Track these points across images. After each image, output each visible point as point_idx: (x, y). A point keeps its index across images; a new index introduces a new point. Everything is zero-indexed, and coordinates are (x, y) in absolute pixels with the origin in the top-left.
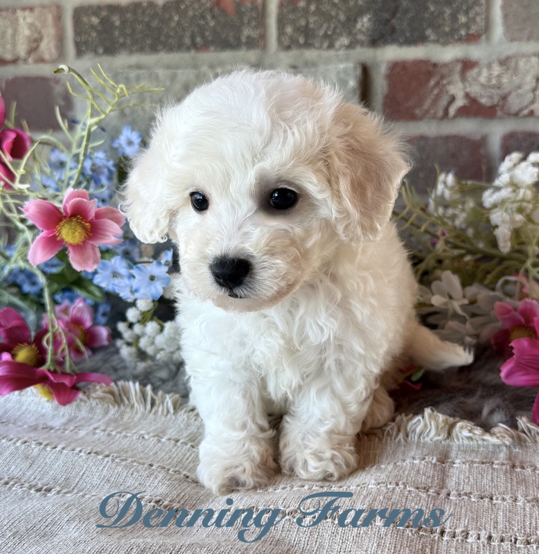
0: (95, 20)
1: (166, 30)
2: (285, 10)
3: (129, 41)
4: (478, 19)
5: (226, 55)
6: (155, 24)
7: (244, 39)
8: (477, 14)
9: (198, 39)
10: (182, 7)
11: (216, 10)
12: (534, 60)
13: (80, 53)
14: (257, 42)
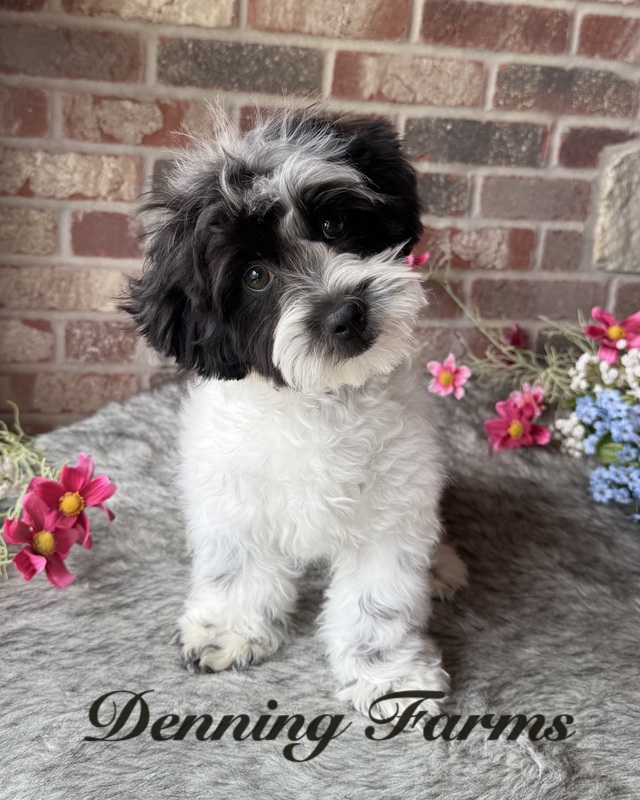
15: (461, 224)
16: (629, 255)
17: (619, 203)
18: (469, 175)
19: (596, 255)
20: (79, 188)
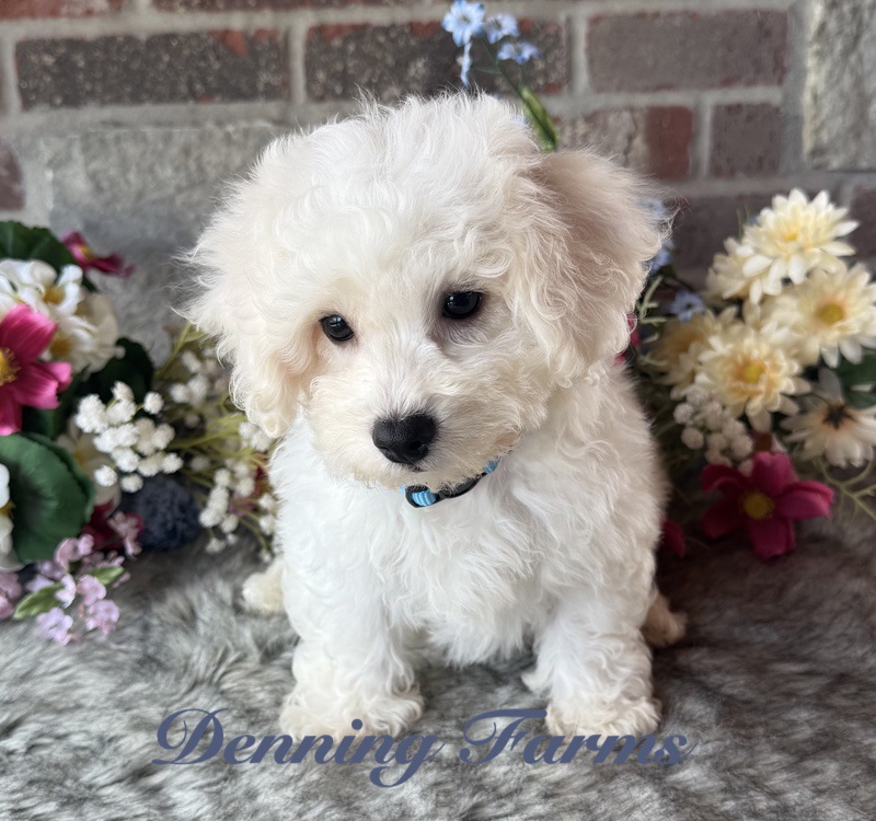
0: (49, 60)
1: (152, 75)
2: (315, 51)
3: (99, 88)
4: (559, 65)
5: (237, 108)
6: (136, 65)
7: (261, 87)
8: (557, 59)
9: (198, 87)
10: (174, 44)
11: (221, 49)
12: (626, 115)
13: (27, 104)
14: (279, 92)
15: (556, 105)
16: (867, 138)
17: (839, 47)
18: (562, 17)
19: (808, 144)
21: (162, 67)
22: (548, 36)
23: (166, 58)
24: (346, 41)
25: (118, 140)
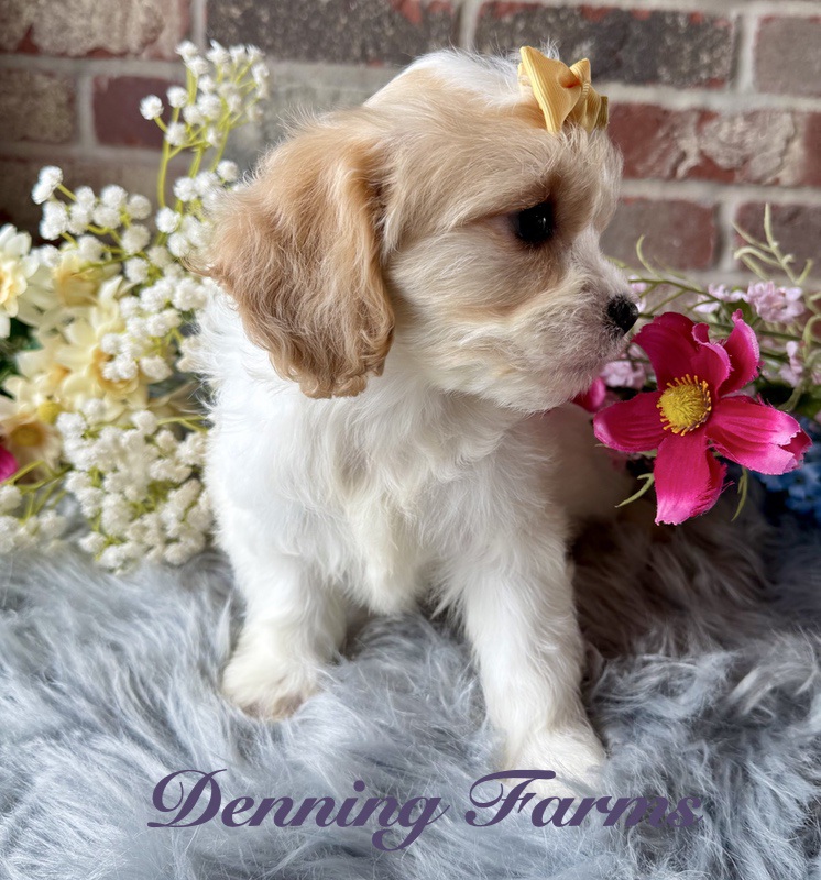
0: (236, 12)
1: (329, 35)
2: (485, 26)
3: (279, 43)
9: (371, 51)
10: (353, 8)
11: (397, 16)
15: (718, 101)
18: (733, 14)
20: (99, 40)
21: (339, 28)
22: (717, 31)
23: (344, 20)
24: (517, 18)
25: (290, 93)
